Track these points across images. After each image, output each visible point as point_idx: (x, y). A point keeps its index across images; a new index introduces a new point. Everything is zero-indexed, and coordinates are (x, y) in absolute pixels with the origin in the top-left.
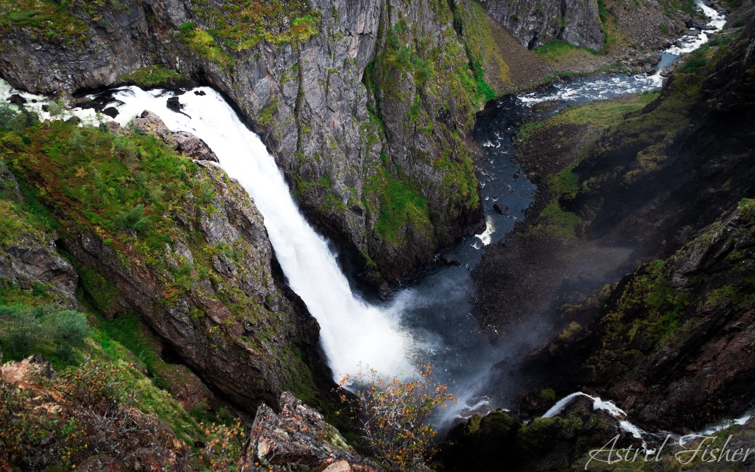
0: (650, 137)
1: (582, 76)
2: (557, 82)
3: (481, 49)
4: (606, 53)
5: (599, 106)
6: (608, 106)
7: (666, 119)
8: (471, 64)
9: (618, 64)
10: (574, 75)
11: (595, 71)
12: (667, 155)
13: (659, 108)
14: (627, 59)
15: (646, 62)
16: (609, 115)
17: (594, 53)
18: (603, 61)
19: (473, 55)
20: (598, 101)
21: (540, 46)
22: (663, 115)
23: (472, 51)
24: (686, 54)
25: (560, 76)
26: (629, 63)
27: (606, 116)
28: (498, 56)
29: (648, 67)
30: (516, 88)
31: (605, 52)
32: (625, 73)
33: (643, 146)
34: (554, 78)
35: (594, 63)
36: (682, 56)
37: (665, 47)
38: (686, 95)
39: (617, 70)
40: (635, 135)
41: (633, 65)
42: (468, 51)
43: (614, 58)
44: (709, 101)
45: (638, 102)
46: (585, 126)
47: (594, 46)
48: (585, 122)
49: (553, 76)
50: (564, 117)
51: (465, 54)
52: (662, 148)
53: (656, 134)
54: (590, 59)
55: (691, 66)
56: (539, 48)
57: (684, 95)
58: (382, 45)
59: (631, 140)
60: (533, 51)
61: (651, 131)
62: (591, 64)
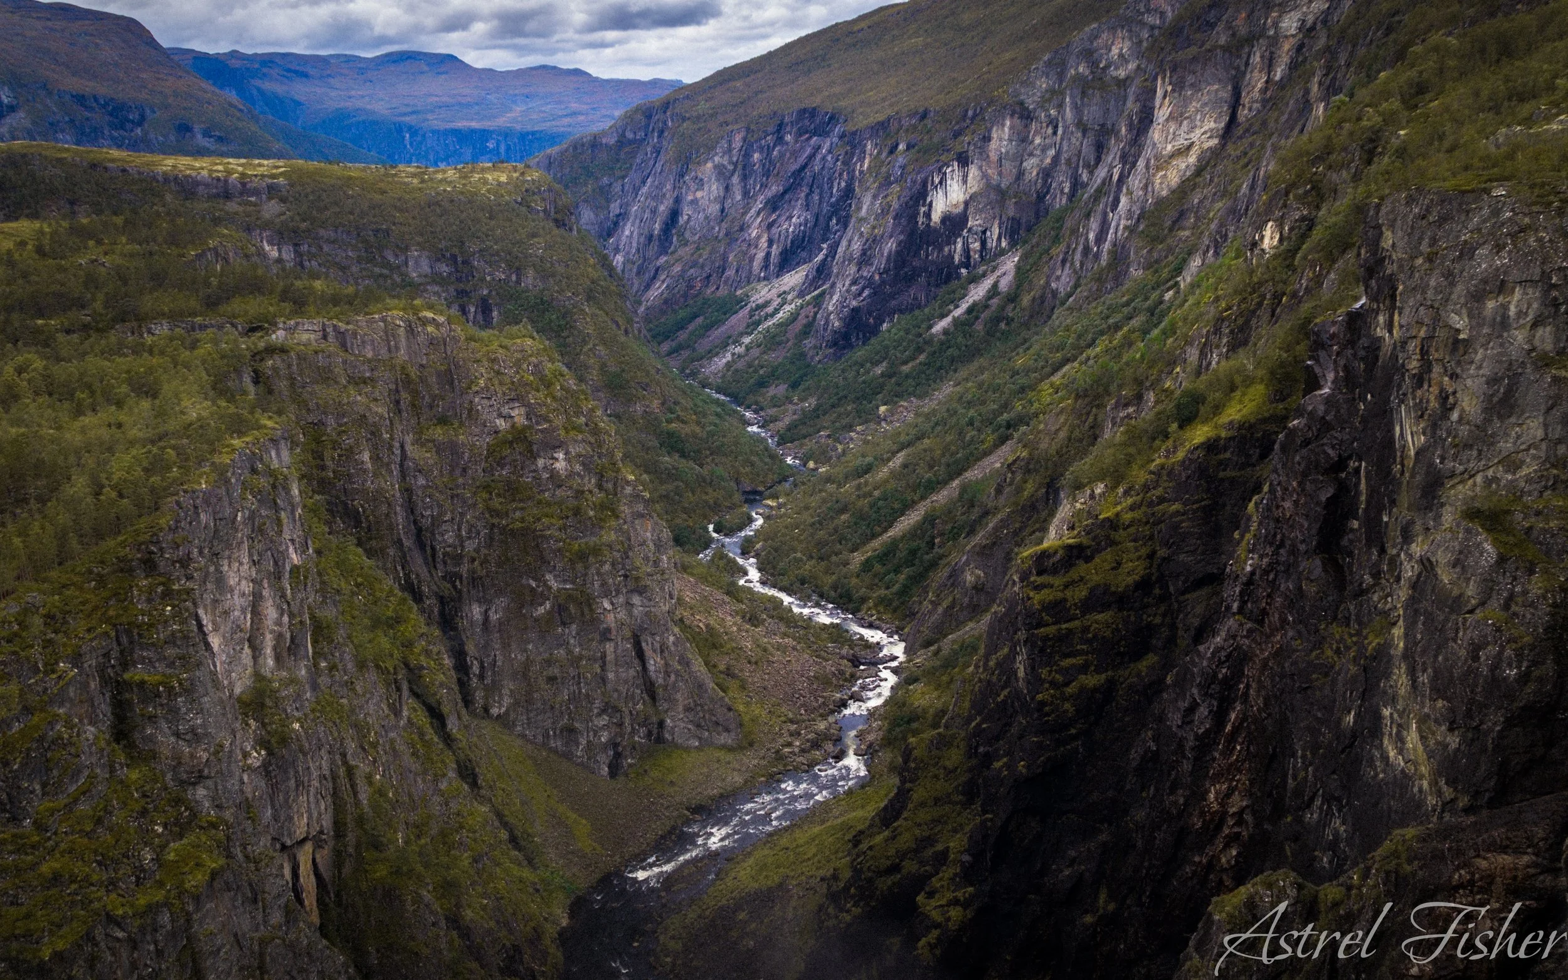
0: (922, 863)
1: (728, 797)
2: (688, 822)
3: (523, 803)
4: (751, 744)
5: (784, 841)
6: (801, 837)
7: (933, 821)
8: (513, 840)
9: (779, 757)
10: (712, 798)
11: (746, 782)
12: (972, 885)
13: (910, 806)
14: (789, 744)
15: (822, 740)
16: (814, 850)
17: (730, 749)
18: (751, 760)
19: (511, 820)
20: (778, 832)
21: (630, 765)
22: (923, 815)
23: (506, 813)
24: (876, 708)
25: (688, 809)
26: (797, 750)
27: (810, 855)
28: (561, 808)
29: (829, 747)
30: (617, 858)
31: (747, 744)
32: (796, 769)
33: (919, 883)
34: (679, 817)
35: (737, 766)
36: (872, 713)
37: (839, 707)
38: (945, 768)
39: (781, 767)
40: (894, 868)
41: (803, 751)
42: (499, 815)
43: (768, 750)
44: (997, 765)
45: (846, 811)
46: (780, 886)
47: (725, 739)
48: (777, 880)
49: (675, 814)
50: (729, 881)
51: (497, 823)
52: (956, 875)
53: (929, 852)
54: (729, 763)
55: (899, 725)
56: (630, 771)
57: (942, 771)
58: (351, 850)
59: (890, 880)
60: (621, 778)
61: (916, 851)
62: (734, 770)
